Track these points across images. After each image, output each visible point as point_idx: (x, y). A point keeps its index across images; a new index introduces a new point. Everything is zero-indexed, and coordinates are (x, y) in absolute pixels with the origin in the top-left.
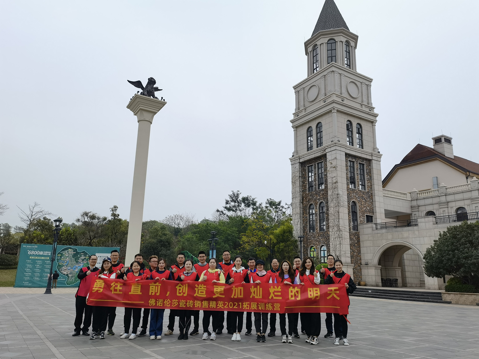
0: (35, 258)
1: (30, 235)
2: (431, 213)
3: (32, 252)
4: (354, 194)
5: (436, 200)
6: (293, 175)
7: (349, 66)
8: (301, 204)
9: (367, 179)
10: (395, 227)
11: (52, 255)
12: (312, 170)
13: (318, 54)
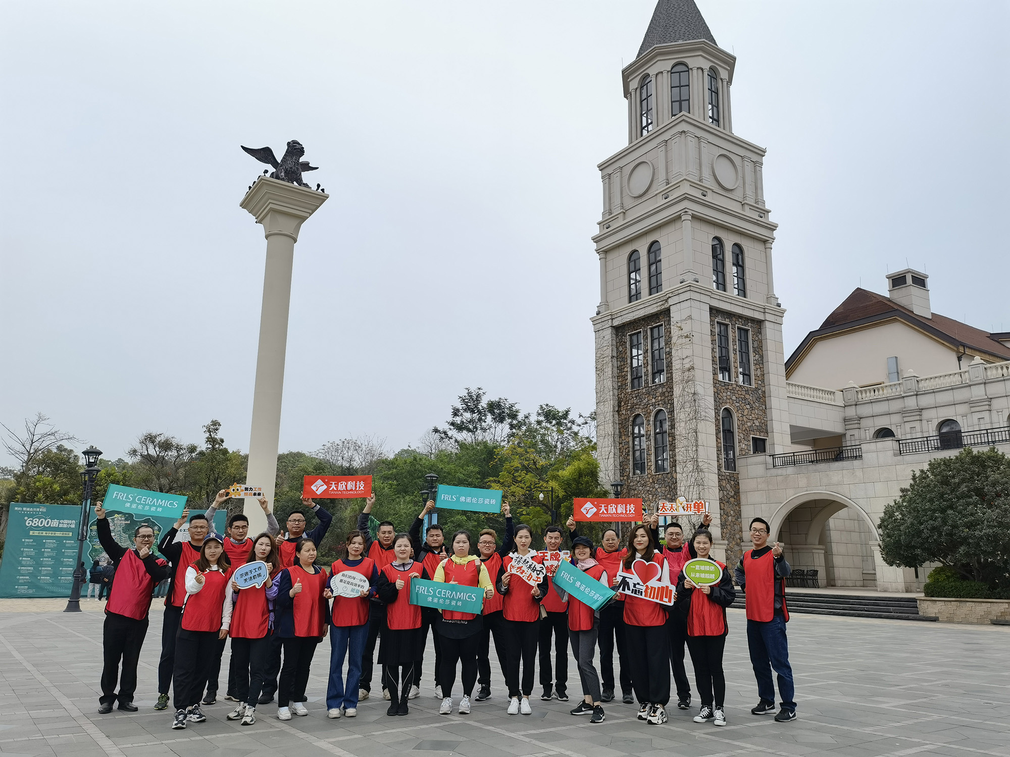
0: (42, 533)
1: (28, 485)
2: (885, 433)
3: (35, 522)
4: (729, 393)
5: (896, 405)
6: (599, 352)
7: (718, 121)
8: (616, 416)
9: (755, 362)
10: (812, 462)
11: (81, 528)
12: (639, 342)
13: (651, 95)
